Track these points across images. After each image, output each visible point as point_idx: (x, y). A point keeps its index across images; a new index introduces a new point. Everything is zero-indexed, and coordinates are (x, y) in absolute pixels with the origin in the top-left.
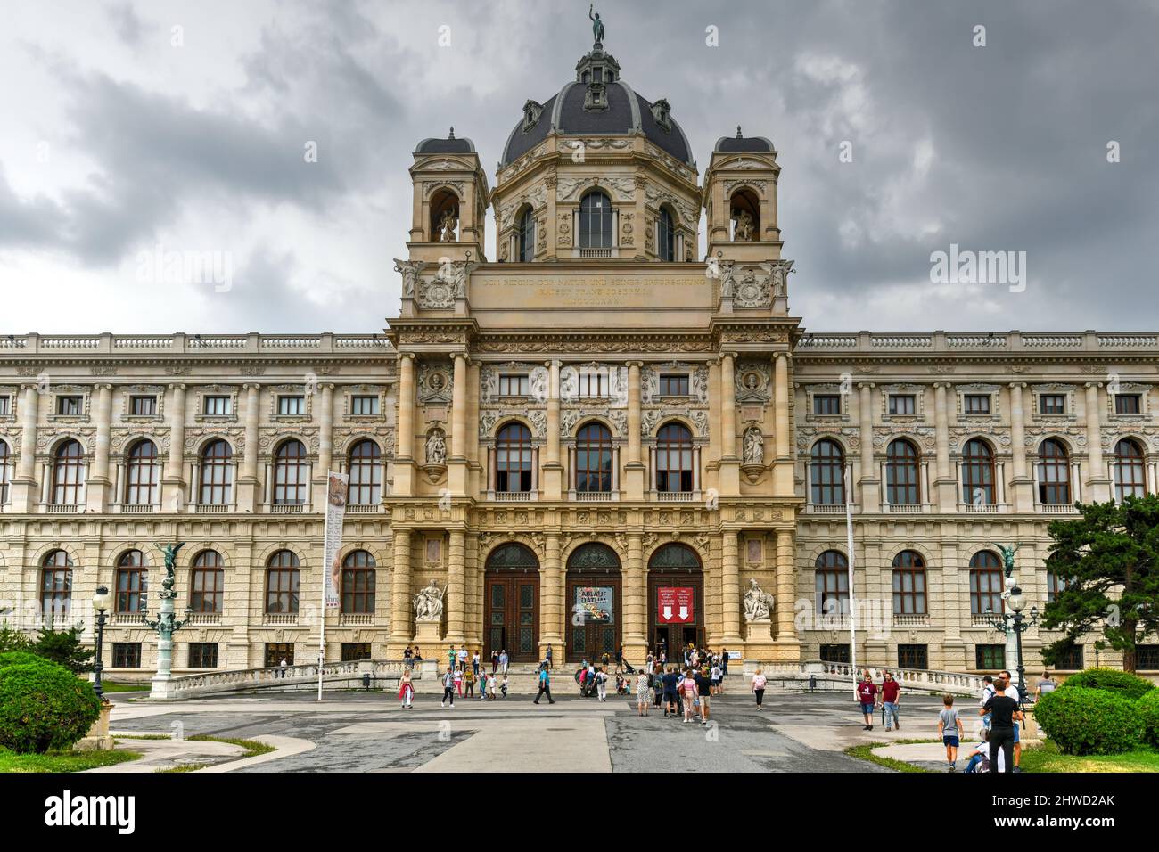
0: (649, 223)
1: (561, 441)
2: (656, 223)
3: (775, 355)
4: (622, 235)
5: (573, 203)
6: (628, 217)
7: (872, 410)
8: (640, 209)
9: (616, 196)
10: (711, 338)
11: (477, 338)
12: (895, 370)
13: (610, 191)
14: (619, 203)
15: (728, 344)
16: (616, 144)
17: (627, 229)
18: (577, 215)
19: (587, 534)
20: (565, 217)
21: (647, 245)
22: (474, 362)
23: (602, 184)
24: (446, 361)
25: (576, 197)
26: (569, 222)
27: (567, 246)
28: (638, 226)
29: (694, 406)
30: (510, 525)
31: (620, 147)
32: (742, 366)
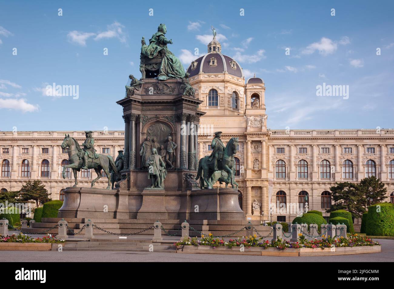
0: (229, 98)
2: (231, 98)
3: (262, 141)
4: (221, 102)
5: (206, 94)
6: (222, 97)
8: (226, 95)
10: (245, 136)
13: (217, 90)
14: (220, 93)
15: (249, 139)
16: (219, 76)
17: (222, 101)
18: (208, 97)
20: (204, 97)
21: (228, 105)
23: (214, 88)
25: (208, 92)
26: (206, 99)
27: (205, 106)
28: (226, 99)
29: (240, 153)
31: (220, 77)
32: (253, 143)
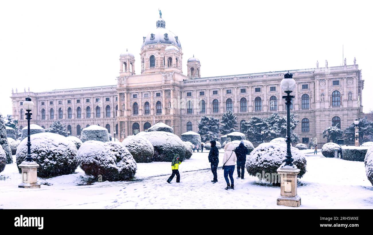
0: (162, 60)
1: (142, 105)
3: (171, 90)
5: (148, 59)
6: (157, 60)
7: (196, 95)
8: (159, 59)
9: (155, 56)
11: (128, 89)
12: (200, 87)
14: (156, 58)
17: (157, 63)
19: (145, 121)
20: (147, 62)
21: (161, 65)
22: (128, 93)
23: (153, 54)
24: (123, 94)
25: (150, 58)
26: (148, 62)
27: (148, 67)
28: (159, 62)
29: (161, 98)
30: (135, 120)
32: (167, 91)
